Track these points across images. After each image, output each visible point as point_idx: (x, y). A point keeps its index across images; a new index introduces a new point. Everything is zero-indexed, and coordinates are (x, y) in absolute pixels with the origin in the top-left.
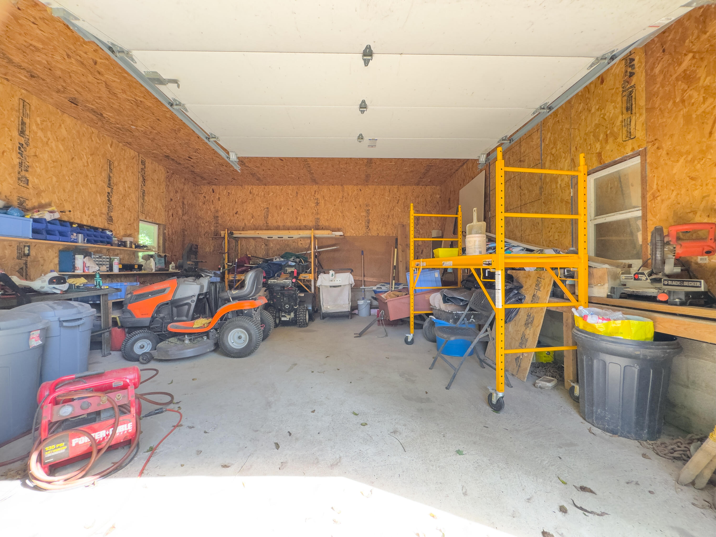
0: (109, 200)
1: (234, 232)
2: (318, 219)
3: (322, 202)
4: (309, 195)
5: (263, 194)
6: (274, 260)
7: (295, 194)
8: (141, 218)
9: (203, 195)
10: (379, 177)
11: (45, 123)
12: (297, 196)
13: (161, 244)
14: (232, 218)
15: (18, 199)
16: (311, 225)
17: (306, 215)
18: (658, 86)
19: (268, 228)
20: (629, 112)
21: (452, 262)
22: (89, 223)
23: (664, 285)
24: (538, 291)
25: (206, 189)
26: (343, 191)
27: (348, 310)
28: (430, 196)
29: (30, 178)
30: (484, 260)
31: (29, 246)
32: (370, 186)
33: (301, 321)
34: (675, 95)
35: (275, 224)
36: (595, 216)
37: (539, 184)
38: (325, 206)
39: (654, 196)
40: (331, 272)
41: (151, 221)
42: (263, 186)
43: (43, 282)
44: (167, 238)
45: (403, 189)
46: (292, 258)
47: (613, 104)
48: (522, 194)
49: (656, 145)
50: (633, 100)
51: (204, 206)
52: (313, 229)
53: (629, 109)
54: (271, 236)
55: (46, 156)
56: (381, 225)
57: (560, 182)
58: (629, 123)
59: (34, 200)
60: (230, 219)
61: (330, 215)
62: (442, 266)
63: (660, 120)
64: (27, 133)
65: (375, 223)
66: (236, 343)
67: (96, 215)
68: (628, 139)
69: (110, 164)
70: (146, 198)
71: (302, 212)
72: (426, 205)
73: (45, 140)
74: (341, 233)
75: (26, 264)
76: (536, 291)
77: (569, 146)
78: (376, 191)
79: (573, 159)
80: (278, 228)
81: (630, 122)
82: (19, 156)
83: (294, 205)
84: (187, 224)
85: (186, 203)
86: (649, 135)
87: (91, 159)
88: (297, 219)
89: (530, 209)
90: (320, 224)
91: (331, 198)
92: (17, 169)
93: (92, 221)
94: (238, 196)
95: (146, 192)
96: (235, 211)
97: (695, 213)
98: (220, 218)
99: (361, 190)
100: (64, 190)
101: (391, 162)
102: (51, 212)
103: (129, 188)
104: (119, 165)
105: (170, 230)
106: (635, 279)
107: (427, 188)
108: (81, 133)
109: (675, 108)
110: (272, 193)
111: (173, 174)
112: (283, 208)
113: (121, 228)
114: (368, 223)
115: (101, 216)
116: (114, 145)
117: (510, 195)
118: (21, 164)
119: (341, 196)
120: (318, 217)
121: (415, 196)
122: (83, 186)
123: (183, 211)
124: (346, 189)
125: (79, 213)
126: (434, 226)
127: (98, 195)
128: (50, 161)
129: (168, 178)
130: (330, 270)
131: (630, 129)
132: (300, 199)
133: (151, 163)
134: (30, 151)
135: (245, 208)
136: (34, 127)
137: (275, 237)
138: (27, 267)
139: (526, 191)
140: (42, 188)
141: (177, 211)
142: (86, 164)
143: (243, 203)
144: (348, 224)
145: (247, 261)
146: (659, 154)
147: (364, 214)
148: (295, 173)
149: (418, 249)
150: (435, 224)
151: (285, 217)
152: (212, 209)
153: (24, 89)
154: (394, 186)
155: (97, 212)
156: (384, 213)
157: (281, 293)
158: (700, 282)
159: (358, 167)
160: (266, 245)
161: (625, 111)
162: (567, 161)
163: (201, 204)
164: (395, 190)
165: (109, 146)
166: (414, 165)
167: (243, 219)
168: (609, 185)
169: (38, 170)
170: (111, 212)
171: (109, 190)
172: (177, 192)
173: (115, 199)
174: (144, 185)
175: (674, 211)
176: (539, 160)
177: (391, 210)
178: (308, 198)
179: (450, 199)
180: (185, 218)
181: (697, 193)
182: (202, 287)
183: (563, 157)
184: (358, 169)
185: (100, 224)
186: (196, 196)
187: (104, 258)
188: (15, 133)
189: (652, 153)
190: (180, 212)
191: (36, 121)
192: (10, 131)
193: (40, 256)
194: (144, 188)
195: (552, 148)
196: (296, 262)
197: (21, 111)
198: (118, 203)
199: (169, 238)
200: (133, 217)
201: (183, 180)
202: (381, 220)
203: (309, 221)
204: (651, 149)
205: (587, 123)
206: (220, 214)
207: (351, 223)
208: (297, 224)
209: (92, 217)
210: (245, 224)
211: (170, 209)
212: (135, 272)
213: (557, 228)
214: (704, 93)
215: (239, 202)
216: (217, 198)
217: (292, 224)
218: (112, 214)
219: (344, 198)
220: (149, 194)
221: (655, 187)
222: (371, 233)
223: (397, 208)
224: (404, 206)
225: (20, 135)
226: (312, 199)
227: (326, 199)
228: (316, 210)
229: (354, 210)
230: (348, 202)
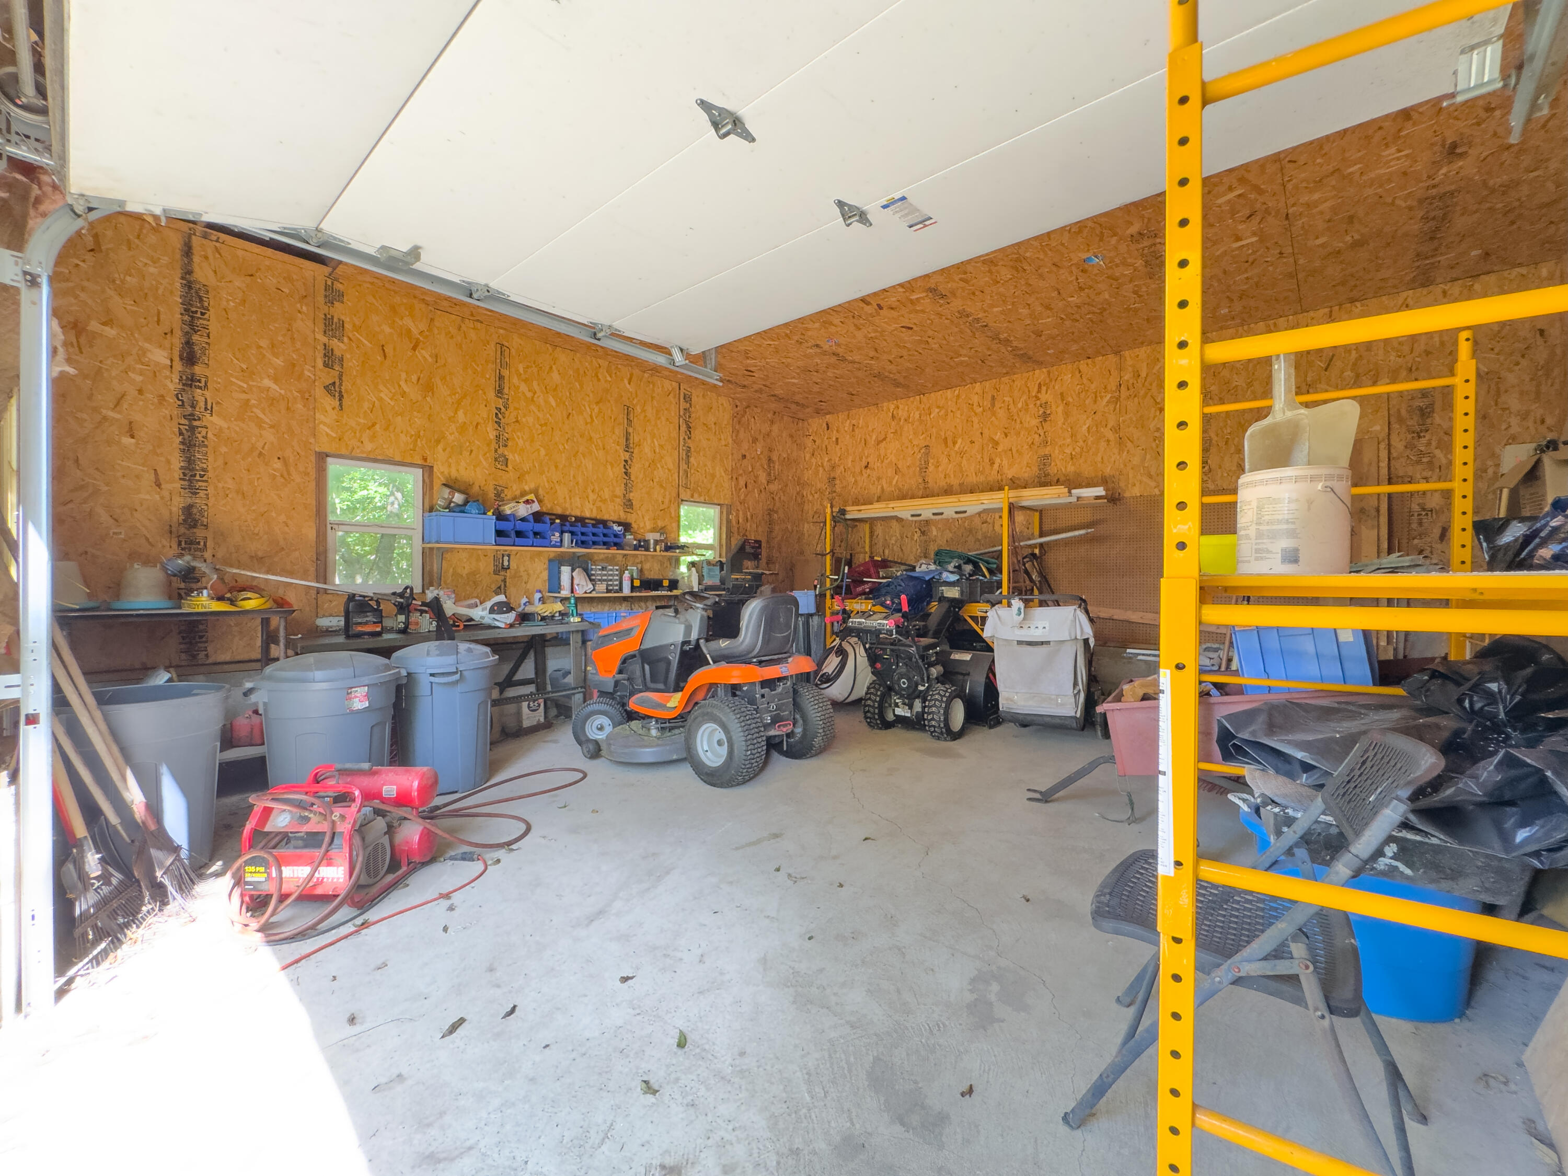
0: (626, 473)
1: (848, 508)
2: (1047, 457)
3: (1058, 410)
4: (1025, 397)
5: (917, 416)
6: (918, 569)
7: (987, 404)
8: (682, 496)
9: (812, 438)
10: (1230, 298)
11: (529, 370)
12: (993, 405)
13: (724, 542)
14: (859, 478)
15: (495, 489)
16: (1026, 475)
17: (1014, 450)
19: (928, 493)
22: (594, 514)
25: (816, 424)
26: (1120, 369)
27: (1072, 713)
29: (510, 457)
31: (509, 556)
33: (933, 723)
35: (943, 483)
38: (1066, 420)
40: (1016, 604)
41: (702, 499)
42: (918, 397)
43: (483, 610)
44: (735, 530)
51: (814, 460)
52: (1006, 488)
54: (919, 512)
55: (531, 420)
59: (514, 488)
60: (856, 481)
61: (1081, 443)
64: (506, 390)
65: (1233, 449)
66: (712, 752)
67: (606, 500)
69: (628, 410)
70: (692, 460)
71: (1004, 444)
73: (529, 395)
74: (1100, 491)
75: (504, 581)
80: (948, 491)
82: (496, 426)
83: (986, 432)
84: (777, 498)
85: (775, 458)
87: (596, 410)
88: (992, 463)
90: (1052, 470)
91: (1083, 395)
92: (494, 445)
93: (599, 509)
94: (870, 429)
95: (692, 449)
96: (864, 463)
98: (837, 482)
100: (556, 467)
102: (527, 502)
103: (661, 446)
104: (643, 411)
105: (741, 513)
108: (581, 372)
110: (937, 410)
111: (748, 407)
112: (960, 441)
113: (646, 519)
115: (613, 501)
116: (634, 379)
118: (498, 437)
119: (1113, 386)
120: (1047, 451)
122: (584, 456)
123: (769, 474)
124: (1129, 362)
125: (578, 499)
127: (609, 467)
128: (537, 426)
129: (738, 418)
130: (1011, 597)
132: (1001, 413)
133: (703, 396)
134: (510, 416)
135: (882, 452)
136: (515, 380)
137: (949, 513)
138: (505, 586)
140: (526, 467)
141: (757, 477)
142: (589, 420)
143: (879, 442)
144: (1136, 460)
145: (872, 570)
148: (964, 352)
151: (964, 462)
152: (825, 464)
153: (502, 328)
155: (606, 494)
157: (892, 650)
160: (923, 533)
163: (808, 456)
165: (626, 382)
167: (879, 479)
169: (520, 442)
170: (631, 492)
171: (627, 455)
172: (755, 440)
173: (636, 470)
174: (689, 438)
178: (1020, 405)
180: (774, 487)
182: (688, 629)
185: (612, 514)
186: (799, 442)
187: (611, 570)
188: (491, 394)
190: (763, 477)
191: (517, 370)
192: (485, 393)
193: (522, 569)
194: (690, 443)
197: (498, 361)
198: (641, 476)
199: (738, 528)
200: (668, 497)
201: (770, 415)
203: (1023, 468)
206: (838, 472)
208: (993, 476)
209: (599, 504)
210: (882, 487)
211: (741, 475)
212: (664, 593)
215: (872, 441)
216: (834, 439)
217: (981, 478)
218: (632, 494)
219: (1123, 390)
220: (698, 453)
222: (1213, 481)
223: (1322, 386)
224: (1358, 376)
225: (498, 397)
226: (1031, 406)
227: (1070, 399)
228: (1042, 434)
229: (1155, 417)
230: (1135, 396)
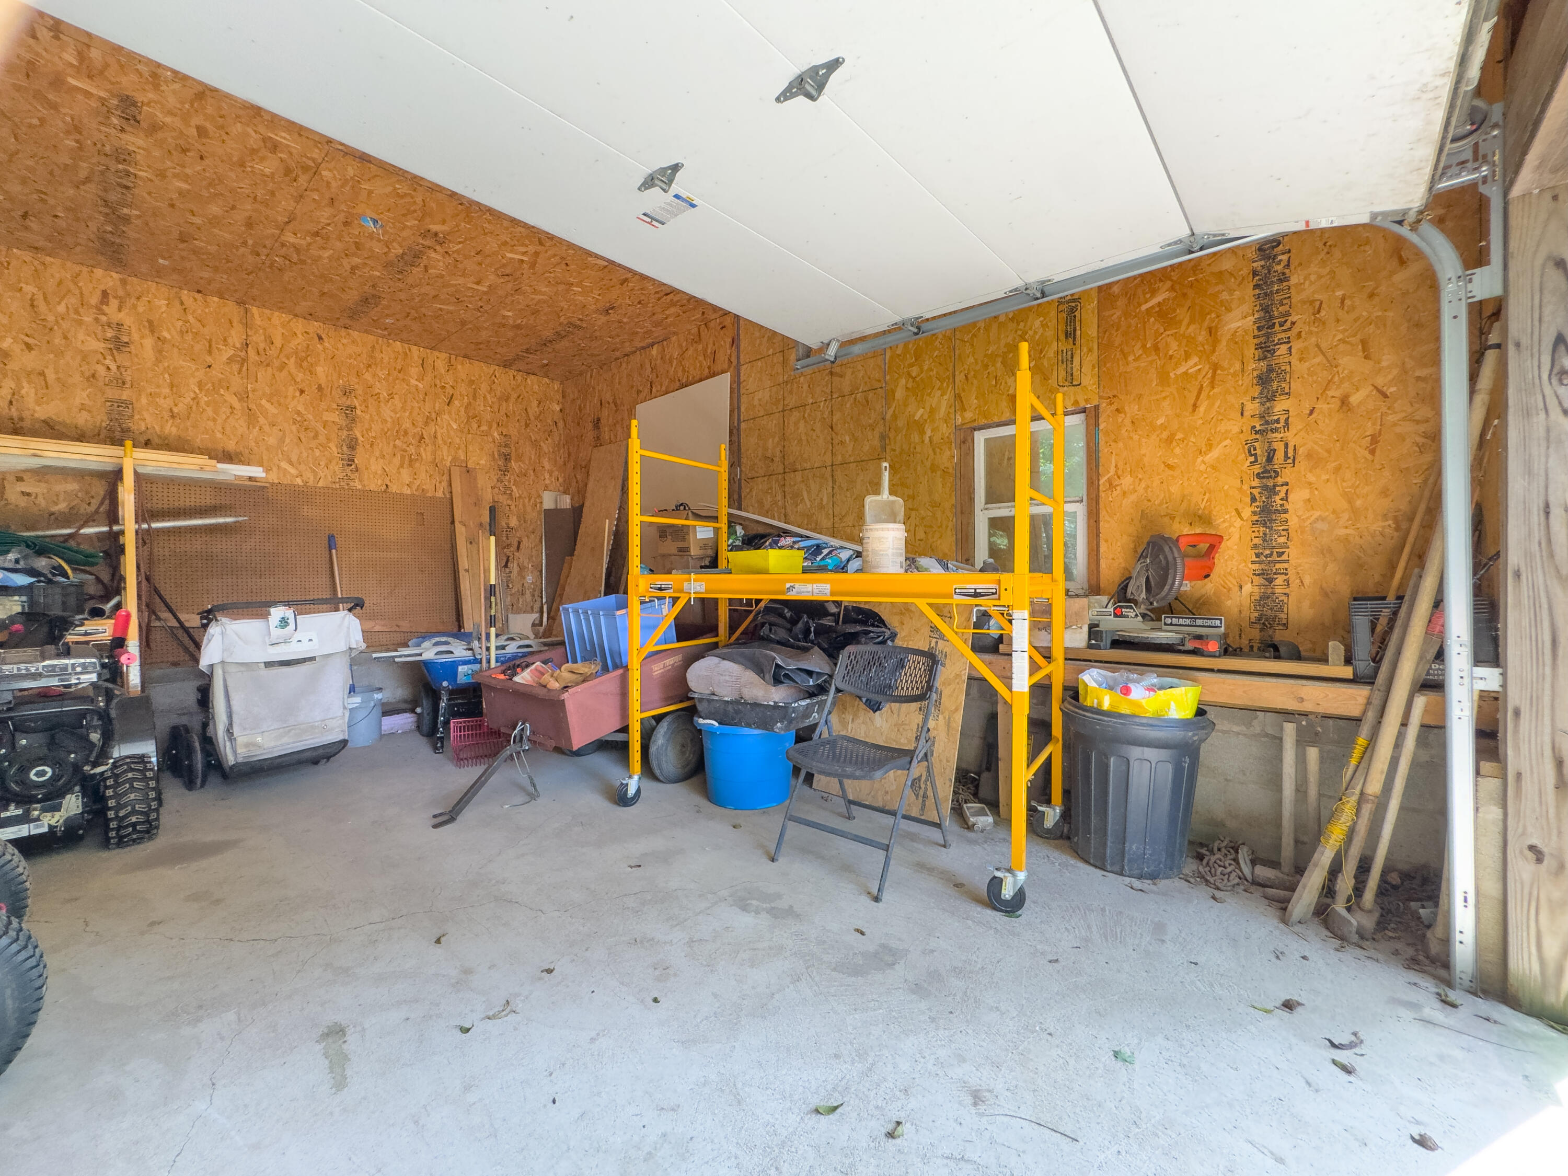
2: (124, 404)
3: (143, 343)
4: (72, 301)
10: (408, 314)
16: (81, 422)
17: (51, 375)
18: (1118, 313)
20: (1071, 340)
21: (828, 586)
23: (1165, 624)
24: (940, 642)
26: (247, 325)
27: (341, 737)
28: (536, 403)
30: (958, 586)
32: (355, 334)
33: (134, 818)
34: (1145, 335)
36: (986, 503)
37: (880, 429)
38: (158, 361)
39: (1111, 484)
40: (277, 613)
45: (464, 369)
46: (11, 556)
47: (1042, 319)
48: (835, 442)
49: (1114, 407)
50: (1078, 324)
53: (1070, 335)
56: (397, 460)
57: (929, 433)
58: (1069, 357)
61: (188, 400)
62: (783, 593)
63: (1121, 368)
65: (377, 454)
68: (1067, 384)
72: (527, 425)
74: (256, 472)
76: (934, 640)
77: (951, 368)
78: (377, 354)
79: (960, 397)
81: (1072, 358)
86: (1104, 387)
89: (858, 474)
90: (136, 424)
91: (189, 337)
97: (1173, 518)
99: (320, 338)
101: (478, 283)
106: (1116, 616)
107: (529, 381)
109: (1144, 356)
114: (352, 447)
117: (804, 438)
119: (235, 340)
120: (124, 395)
121: (498, 394)
124: (258, 321)
126: (547, 482)
130: (275, 603)
131: (1072, 368)
139: (847, 438)
144: (272, 441)
146: (1120, 420)
147: (334, 417)
149: (507, 538)
150: (551, 476)
154: (436, 353)
156: (407, 424)
158: (1221, 620)
159: (357, 261)
161: (1062, 337)
162: (945, 397)
164: (441, 365)
166: (535, 312)
168: (1007, 453)
175: (1142, 511)
176: (879, 381)
177: (428, 421)
178: (61, 309)
179: (599, 420)
181: (1175, 489)
183: (937, 387)
184: (348, 268)
189: (1109, 416)
195: (911, 365)
196: (31, 572)
202: (395, 446)
204: (1106, 411)
205: (989, 337)
207: (282, 440)
213: (923, 518)
214: (1186, 346)
219: (251, 352)
221: (1112, 470)
222: (360, 481)
223: (446, 417)
224: (469, 417)
226: (88, 319)
227: (166, 334)
228: (113, 367)
229: (294, 397)
230: (268, 365)
